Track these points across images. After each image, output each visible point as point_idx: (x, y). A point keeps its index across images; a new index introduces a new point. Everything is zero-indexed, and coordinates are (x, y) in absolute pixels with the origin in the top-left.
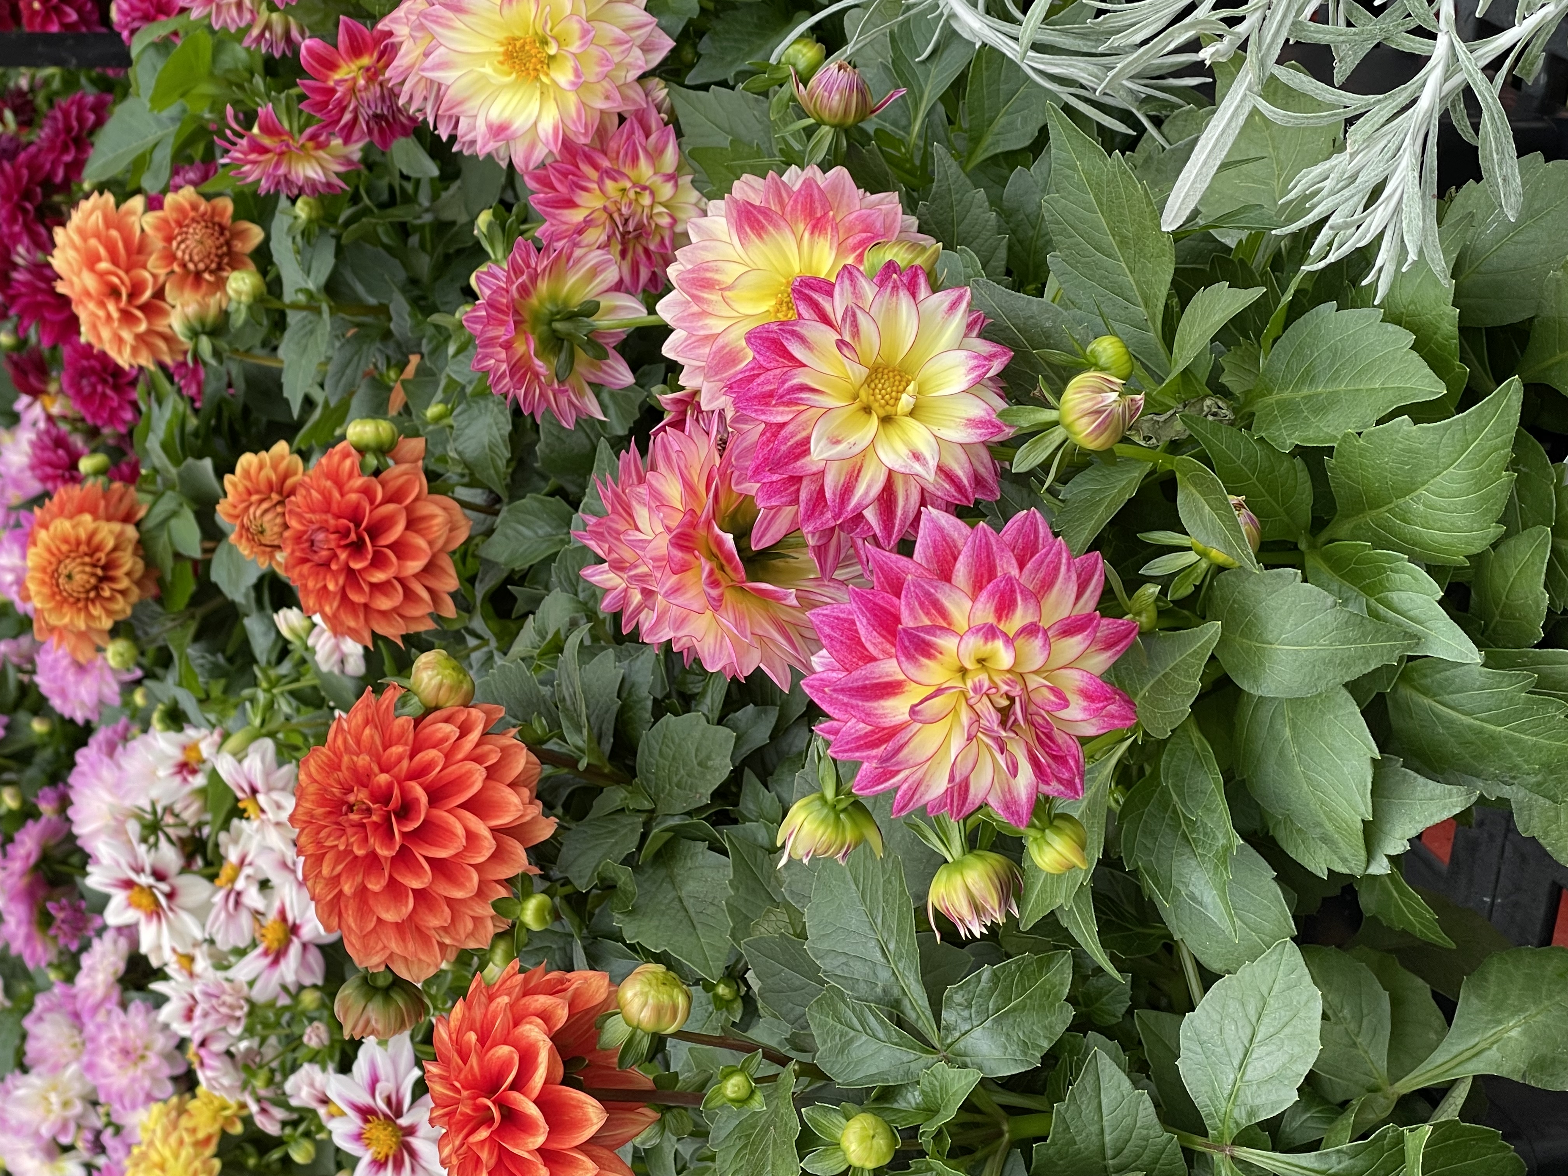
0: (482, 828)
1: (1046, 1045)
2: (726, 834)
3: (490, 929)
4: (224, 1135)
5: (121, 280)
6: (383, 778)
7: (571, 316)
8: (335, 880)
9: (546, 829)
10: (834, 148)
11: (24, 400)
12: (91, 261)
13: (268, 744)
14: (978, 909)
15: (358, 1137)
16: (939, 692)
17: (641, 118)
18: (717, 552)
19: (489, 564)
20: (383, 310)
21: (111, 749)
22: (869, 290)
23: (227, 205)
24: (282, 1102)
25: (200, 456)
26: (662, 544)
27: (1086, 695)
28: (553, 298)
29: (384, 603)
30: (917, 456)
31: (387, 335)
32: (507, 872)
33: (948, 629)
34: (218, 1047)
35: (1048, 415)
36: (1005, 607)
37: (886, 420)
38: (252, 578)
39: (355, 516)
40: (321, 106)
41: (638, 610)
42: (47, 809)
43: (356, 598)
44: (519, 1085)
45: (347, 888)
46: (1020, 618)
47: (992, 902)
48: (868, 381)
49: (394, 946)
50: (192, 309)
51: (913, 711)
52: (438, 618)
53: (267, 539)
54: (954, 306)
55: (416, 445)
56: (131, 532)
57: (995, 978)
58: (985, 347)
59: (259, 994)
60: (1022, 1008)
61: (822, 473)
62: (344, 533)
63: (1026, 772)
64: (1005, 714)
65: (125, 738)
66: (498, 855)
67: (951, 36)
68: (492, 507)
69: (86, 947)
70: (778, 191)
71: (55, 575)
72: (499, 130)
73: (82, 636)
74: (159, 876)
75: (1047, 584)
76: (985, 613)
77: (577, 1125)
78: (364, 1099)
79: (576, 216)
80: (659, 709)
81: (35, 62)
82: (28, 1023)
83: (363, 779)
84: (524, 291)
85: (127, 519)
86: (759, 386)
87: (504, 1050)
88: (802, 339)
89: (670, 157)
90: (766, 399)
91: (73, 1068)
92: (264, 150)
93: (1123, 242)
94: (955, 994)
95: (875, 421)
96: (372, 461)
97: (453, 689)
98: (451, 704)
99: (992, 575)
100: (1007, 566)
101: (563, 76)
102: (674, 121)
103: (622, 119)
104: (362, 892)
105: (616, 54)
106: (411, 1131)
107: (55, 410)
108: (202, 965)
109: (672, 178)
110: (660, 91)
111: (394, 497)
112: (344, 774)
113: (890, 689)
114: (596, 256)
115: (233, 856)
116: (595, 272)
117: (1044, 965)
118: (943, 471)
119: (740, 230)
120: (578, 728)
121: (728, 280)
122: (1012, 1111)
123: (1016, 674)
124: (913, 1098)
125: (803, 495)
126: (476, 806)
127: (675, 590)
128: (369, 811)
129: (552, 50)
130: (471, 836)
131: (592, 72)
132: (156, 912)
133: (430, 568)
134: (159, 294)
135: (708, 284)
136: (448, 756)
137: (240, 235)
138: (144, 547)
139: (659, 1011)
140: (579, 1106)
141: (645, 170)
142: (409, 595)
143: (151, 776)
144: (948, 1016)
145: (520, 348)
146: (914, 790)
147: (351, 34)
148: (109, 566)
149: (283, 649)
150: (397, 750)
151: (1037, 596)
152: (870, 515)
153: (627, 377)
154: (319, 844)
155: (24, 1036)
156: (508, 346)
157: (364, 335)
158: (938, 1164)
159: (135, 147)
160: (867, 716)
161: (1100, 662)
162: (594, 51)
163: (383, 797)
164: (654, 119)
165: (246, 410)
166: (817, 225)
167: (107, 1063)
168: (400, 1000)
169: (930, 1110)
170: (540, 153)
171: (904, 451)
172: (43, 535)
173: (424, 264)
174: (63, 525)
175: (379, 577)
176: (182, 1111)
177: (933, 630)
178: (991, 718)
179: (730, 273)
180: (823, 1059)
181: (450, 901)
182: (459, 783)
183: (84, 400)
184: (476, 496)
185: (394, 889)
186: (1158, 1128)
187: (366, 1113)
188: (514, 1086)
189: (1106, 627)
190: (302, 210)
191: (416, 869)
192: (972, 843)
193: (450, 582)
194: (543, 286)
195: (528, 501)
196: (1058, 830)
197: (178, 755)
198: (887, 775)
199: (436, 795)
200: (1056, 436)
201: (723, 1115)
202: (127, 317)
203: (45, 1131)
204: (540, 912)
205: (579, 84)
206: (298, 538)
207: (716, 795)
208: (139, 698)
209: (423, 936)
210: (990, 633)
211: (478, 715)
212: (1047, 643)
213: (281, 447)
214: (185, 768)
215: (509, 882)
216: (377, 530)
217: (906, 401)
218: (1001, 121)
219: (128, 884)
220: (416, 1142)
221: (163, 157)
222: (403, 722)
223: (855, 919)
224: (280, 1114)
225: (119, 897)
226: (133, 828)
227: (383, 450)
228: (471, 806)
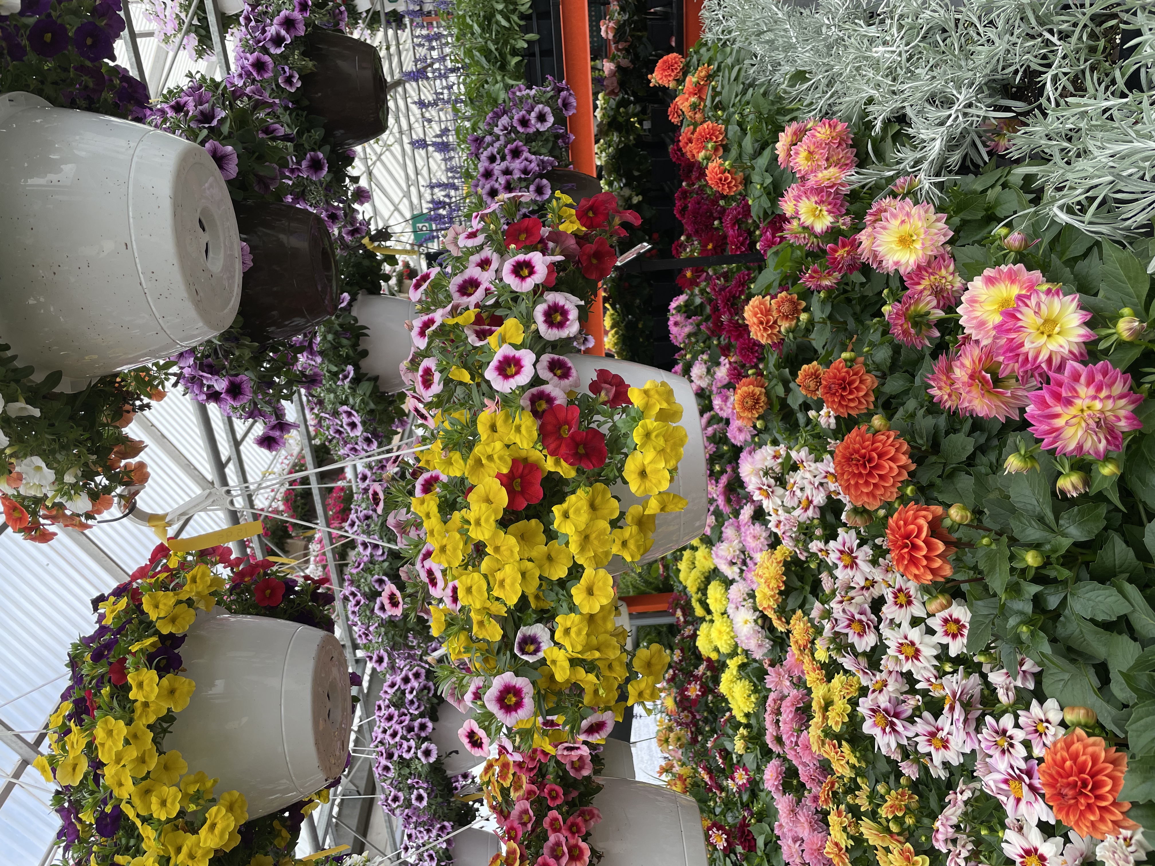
0: (894, 466)
1: (1096, 532)
2: (971, 470)
3: (895, 495)
4: (785, 561)
5: (764, 319)
6: (863, 451)
7: (922, 316)
8: (848, 480)
9: (913, 467)
10: (1015, 258)
11: (723, 358)
12: (755, 314)
13: (807, 448)
14: (1075, 488)
15: (839, 559)
16: (1075, 417)
17: (943, 257)
18: (984, 380)
19: (883, 393)
20: (845, 323)
21: (750, 453)
22: (1043, 297)
23: (796, 296)
24: (807, 550)
25: (784, 368)
26: (966, 379)
27: (1126, 418)
28: (915, 311)
29: (852, 405)
30: (1061, 346)
31: (846, 329)
32: (901, 479)
33: (1078, 397)
34: (788, 534)
35: (1113, 331)
36: (1099, 389)
37: (1049, 336)
38: (800, 401)
39: (844, 379)
40: (832, 263)
41: (946, 401)
42: (729, 470)
43: (844, 403)
44: (917, 536)
45: (852, 482)
46: (1103, 394)
47: (1080, 486)
48: (1043, 324)
49: (866, 499)
50: (787, 325)
51: (1067, 423)
52: (867, 409)
53: (811, 389)
54: (1073, 300)
55: (861, 359)
56: (763, 390)
57: (1079, 510)
58: (1084, 312)
59: (801, 519)
60: (1088, 520)
61: (1027, 353)
62: (841, 385)
63: (1104, 442)
64: (1098, 423)
65: (754, 450)
66: (899, 474)
67: (1053, 222)
68: (884, 376)
69: (742, 508)
70: (1000, 272)
71: (743, 402)
72: (897, 263)
73: (749, 419)
74: (769, 487)
75: (1113, 383)
76: (1091, 391)
77: (936, 549)
78: (841, 548)
79: (921, 287)
80: (947, 433)
81: (729, 263)
82: (723, 529)
83: (857, 451)
84: (907, 309)
85: (762, 387)
86: (1005, 327)
87: (912, 526)
88: (1021, 312)
89: (952, 267)
90: (1008, 331)
91: (736, 542)
92: (813, 277)
93: (1129, 279)
94: (1064, 515)
95: (1045, 336)
96: (849, 364)
97: (885, 425)
98: (884, 430)
99: (1093, 381)
100: (1099, 377)
101: (918, 245)
102: (953, 257)
103: (936, 257)
104: (857, 483)
105: (935, 237)
106: (856, 557)
107: (732, 360)
108: (780, 512)
109: (953, 274)
110: (949, 248)
111: (855, 374)
112: (851, 450)
113: (1057, 416)
114: (929, 298)
115: (792, 481)
116: (928, 303)
117: (1096, 507)
118: (1071, 352)
119: (986, 284)
120: (921, 438)
121: (982, 300)
122: (1082, 554)
123: (1102, 412)
124: (1048, 547)
125: (1020, 360)
126: (892, 459)
127: (968, 392)
128: (859, 461)
129: (914, 238)
130: (891, 468)
131: (928, 243)
132: (768, 496)
133: (866, 395)
134: (775, 322)
135: (975, 301)
136: (884, 444)
137: (800, 304)
138: (767, 394)
139: (962, 517)
140: (936, 544)
141: (943, 272)
142: (860, 402)
143: (765, 459)
144: (1061, 522)
145: (905, 326)
146: (1063, 448)
147: (843, 242)
148: (758, 399)
149: (809, 421)
150: (867, 443)
151: (1110, 386)
152: (1043, 365)
153: (937, 334)
154: (842, 469)
155: (721, 533)
156: (901, 325)
157: (839, 330)
158: (1058, 567)
159: (767, 282)
160: (1049, 424)
161: (1131, 407)
162: (928, 237)
163: (863, 456)
164: (947, 257)
165: (797, 355)
166: (1013, 282)
167: (749, 539)
168: (866, 516)
169: (1054, 551)
170: (909, 269)
171: (1056, 345)
172: (739, 391)
173: (858, 309)
174: (745, 389)
175: (851, 397)
176: (773, 553)
177: (1074, 397)
178: (1093, 425)
179: (983, 298)
180: (1016, 534)
181: (884, 487)
182: (886, 453)
183: (743, 356)
184: (879, 374)
185: (867, 483)
186: (1135, 560)
187: (842, 552)
188: (915, 537)
189: (1134, 396)
190: (822, 295)
191: (873, 477)
192: (1072, 468)
193: (873, 399)
194: (912, 308)
195: (897, 375)
196: (1110, 462)
197: (773, 453)
198: (1054, 442)
199: (880, 456)
200: (1115, 337)
201: (980, 550)
202: (765, 329)
203: (729, 558)
204: (912, 490)
205: (924, 247)
206: (825, 387)
207: (968, 458)
208: (756, 439)
209: (874, 497)
210: (1095, 398)
211: (892, 434)
212: (1114, 401)
213: (815, 363)
214: (775, 457)
215: (902, 482)
216: (851, 383)
217: (1057, 329)
218: (1072, 247)
219: (760, 489)
220: (857, 561)
221: (776, 284)
222: (869, 435)
223: (1028, 492)
224: (805, 554)
225: (757, 492)
226: (761, 473)
227: (852, 360)
228: (890, 459)
